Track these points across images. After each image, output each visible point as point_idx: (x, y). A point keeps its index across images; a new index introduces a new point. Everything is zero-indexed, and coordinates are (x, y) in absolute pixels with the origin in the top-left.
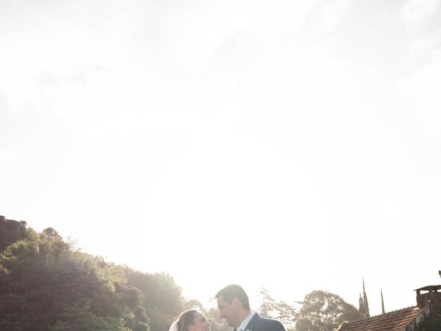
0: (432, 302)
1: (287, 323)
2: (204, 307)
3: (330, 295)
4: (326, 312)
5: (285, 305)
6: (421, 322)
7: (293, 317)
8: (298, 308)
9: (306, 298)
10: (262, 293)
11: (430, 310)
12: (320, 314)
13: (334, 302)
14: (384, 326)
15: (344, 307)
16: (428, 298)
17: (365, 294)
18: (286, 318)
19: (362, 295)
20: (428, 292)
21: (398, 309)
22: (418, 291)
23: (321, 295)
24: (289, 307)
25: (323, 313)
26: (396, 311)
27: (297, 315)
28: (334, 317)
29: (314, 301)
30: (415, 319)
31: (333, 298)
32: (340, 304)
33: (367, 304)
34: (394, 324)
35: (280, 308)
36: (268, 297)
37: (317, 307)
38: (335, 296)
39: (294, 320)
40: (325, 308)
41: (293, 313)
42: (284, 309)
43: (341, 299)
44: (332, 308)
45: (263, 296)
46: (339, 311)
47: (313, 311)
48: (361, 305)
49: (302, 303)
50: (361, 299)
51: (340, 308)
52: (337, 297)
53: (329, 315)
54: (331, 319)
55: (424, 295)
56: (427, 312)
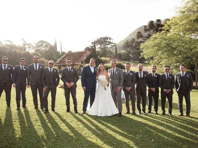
2: (2, 43)
5: (30, 44)
7: (33, 48)
8: (34, 45)
9: (38, 42)
10: (23, 40)
12: (43, 48)
15: (50, 46)
18: (30, 48)
19: (55, 43)
23: (43, 42)
25: (43, 47)
27: (34, 47)
28: (47, 49)
31: (46, 43)
32: (49, 45)
33: (56, 45)
34: (83, 55)
35: (28, 45)
36: (24, 41)
37: (42, 45)
39: (33, 49)
40: (44, 45)
44: (46, 46)
45: (23, 41)
46: (48, 47)
47: (40, 47)
48: (55, 45)
49: (36, 44)
51: (49, 46)
52: (48, 43)
53: (45, 48)
54: (46, 49)
55: (90, 49)
56: (91, 53)
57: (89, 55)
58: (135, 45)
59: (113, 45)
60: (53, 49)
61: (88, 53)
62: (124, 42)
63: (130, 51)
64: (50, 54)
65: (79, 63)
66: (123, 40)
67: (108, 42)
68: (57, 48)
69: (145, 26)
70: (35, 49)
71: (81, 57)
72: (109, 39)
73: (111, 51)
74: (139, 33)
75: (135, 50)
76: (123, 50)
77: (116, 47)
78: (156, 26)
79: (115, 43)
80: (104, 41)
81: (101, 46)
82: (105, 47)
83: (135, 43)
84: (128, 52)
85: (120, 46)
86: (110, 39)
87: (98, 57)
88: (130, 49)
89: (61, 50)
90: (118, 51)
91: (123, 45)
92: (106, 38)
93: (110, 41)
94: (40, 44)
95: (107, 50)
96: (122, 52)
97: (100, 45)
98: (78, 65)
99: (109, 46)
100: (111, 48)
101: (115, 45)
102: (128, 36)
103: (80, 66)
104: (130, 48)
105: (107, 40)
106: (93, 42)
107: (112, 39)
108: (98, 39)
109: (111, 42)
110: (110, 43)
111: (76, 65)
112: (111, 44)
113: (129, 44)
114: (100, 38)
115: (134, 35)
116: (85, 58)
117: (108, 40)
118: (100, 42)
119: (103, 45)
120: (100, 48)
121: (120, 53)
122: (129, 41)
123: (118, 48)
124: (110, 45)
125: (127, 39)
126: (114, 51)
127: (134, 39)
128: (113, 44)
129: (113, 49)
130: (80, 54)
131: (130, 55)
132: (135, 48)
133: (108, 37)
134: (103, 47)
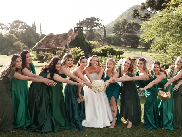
0: (78, 32)
1: (4, 31)
3: (22, 22)
4: (21, 28)
5: (3, 24)
7: (6, 29)
8: (8, 26)
9: (13, 22)
12: (18, 29)
13: (24, 24)
15: (27, 27)
17: (34, 22)
18: (3, 29)
19: (34, 23)
20: (77, 29)
22: (74, 28)
23: (19, 22)
24: (5, 25)
25: (19, 28)
27: (8, 28)
28: (24, 31)
29: (16, 23)
31: (23, 23)
32: (26, 25)
33: (35, 26)
34: (67, 38)
35: (1, 25)
37: (18, 26)
38: (24, 22)
39: (7, 30)
40: (20, 26)
41: (6, 27)
42: (2, 26)
43: (26, 24)
44: (23, 27)
47: (16, 27)
48: (33, 26)
49: (11, 24)
50: (33, 24)
51: (26, 27)
52: (25, 23)
53: (22, 29)
54: (22, 31)
56: (77, 34)
57: (75, 37)
58: (127, 28)
59: (102, 27)
60: (31, 30)
61: (74, 35)
62: (113, 24)
63: (121, 34)
64: (28, 36)
65: (62, 47)
66: (113, 22)
67: (96, 23)
68: (35, 30)
69: (143, 4)
70: (9, 30)
71: (64, 40)
72: (96, 20)
73: (98, 34)
74: (136, 11)
75: (127, 33)
76: (113, 32)
77: (105, 29)
78: (156, 2)
79: (104, 25)
80: (91, 22)
81: (88, 28)
82: (93, 30)
83: (127, 24)
84: (119, 35)
85: (109, 28)
86: (98, 20)
87: (86, 40)
88: (121, 32)
89: (41, 32)
90: (107, 34)
91: (113, 27)
92: (94, 19)
93: (98, 22)
94: (15, 25)
95: (95, 33)
96: (111, 35)
97: (86, 27)
98: (61, 49)
99: (97, 28)
100: (99, 30)
101: (103, 27)
102: (118, 18)
103: (63, 51)
104: (121, 30)
105: (95, 21)
106: (79, 23)
107: (100, 20)
108: (84, 20)
109: (100, 23)
110: (98, 24)
111: (58, 49)
112: (99, 26)
113: (119, 26)
114: (87, 18)
115: (125, 16)
116: (70, 41)
117: (96, 21)
118: (86, 23)
119: (90, 27)
120: (86, 30)
121: (109, 37)
122: (120, 23)
123: (107, 31)
125: (117, 20)
126: (102, 34)
127: (125, 20)
128: (102, 25)
129: (101, 32)
130: (64, 37)
131: (121, 39)
132: (127, 31)
133: (96, 18)
134: (90, 29)
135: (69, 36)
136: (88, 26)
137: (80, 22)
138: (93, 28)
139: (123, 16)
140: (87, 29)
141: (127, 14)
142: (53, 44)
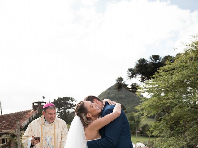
0: (39, 108)
6: (35, 117)
11: (39, 112)
14: (18, 117)
16: (38, 107)
20: (38, 104)
21: (23, 111)
22: (33, 103)
26: (22, 112)
30: (32, 115)
34: (23, 117)
55: (36, 105)
56: (38, 112)
61: (33, 113)
67: (69, 104)
69: (131, 70)
72: (70, 100)
81: (60, 110)
82: (65, 112)
86: (72, 100)
92: (67, 99)
93: (72, 103)
95: (68, 116)
97: (58, 109)
103: (11, 135)
105: (68, 102)
107: (75, 100)
108: (55, 100)
109: (74, 104)
110: (72, 105)
112: (73, 107)
114: (59, 98)
117: (70, 102)
118: (58, 104)
119: (63, 109)
124: (71, 108)
133: (70, 98)
134: (63, 111)
135: (26, 115)
136: (61, 108)
137: (51, 102)
138: (66, 109)
139: (102, 97)
140: (59, 112)
141: (106, 94)
142: (3, 127)
